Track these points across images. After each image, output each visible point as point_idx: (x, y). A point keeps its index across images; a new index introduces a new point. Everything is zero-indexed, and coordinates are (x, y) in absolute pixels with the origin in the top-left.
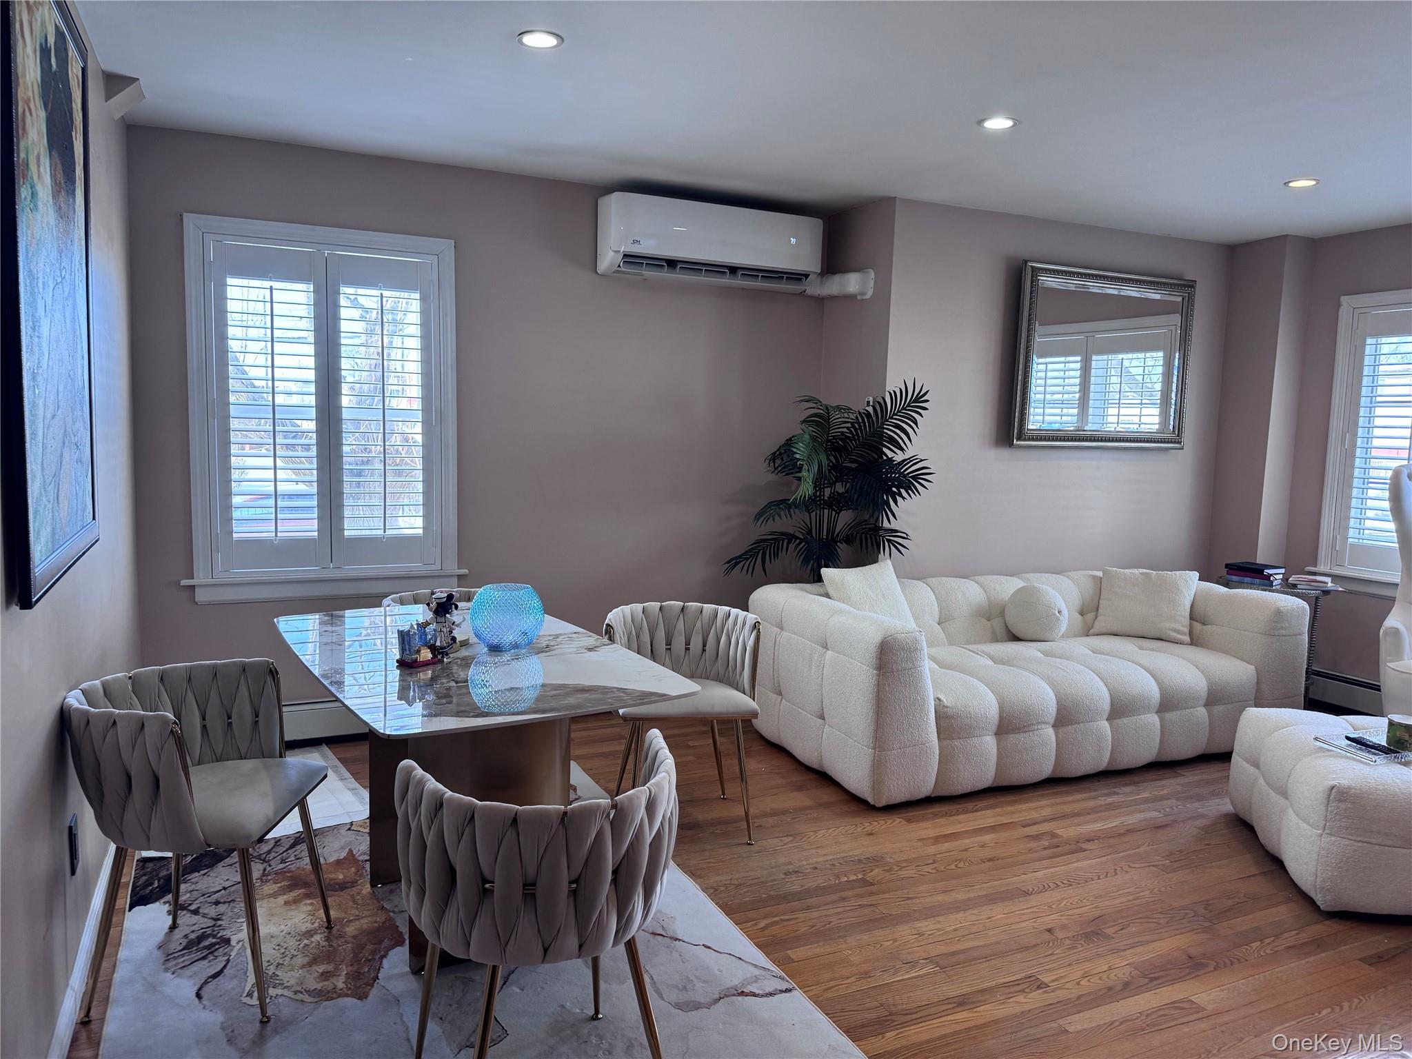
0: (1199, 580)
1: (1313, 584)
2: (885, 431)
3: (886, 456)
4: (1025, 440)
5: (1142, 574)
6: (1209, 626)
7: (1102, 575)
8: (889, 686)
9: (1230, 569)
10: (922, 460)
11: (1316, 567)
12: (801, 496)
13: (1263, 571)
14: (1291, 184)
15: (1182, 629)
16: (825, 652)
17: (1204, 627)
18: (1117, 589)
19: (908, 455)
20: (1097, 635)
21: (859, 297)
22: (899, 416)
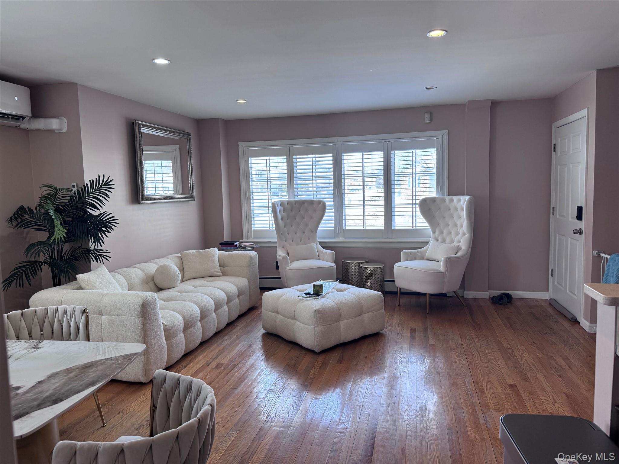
0: (218, 251)
1: (250, 246)
2: (86, 200)
3: (89, 212)
4: (145, 201)
5: (197, 252)
6: (226, 268)
7: (180, 255)
8: (148, 323)
9: (221, 245)
10: (110, 214)
11: (243, 240)
12: (58, 239)
13: (234, 244)
14: (238, 101)
15: (218, 270)
16: (101, 317)
17: (224, 268)
18: (190, 260)
19: (102, 211)
20: (187, 280)
21: (57, 131)
22: (96, 192)
